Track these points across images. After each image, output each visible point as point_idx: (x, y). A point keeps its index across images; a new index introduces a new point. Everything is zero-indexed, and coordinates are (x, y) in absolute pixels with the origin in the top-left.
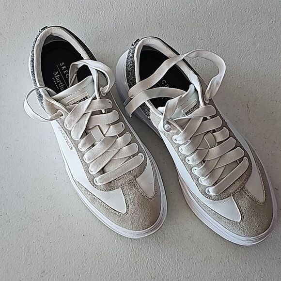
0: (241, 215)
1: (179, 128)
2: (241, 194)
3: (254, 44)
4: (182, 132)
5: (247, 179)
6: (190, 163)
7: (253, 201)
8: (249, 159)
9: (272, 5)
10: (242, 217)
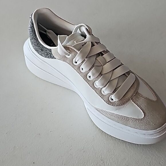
0: (143, 112)
1: (76, 50)
2: (137, 97)
4: (79, 52)
10: (144, 113)
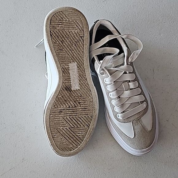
0: (134, 135)
1: (108, 74)
2: (137, 123)
3: (160, 34)
4: (110, 77)
5: (143, 115)
6: (111, 97)
7: (144, 128)
8: (147, 104)
9: (173, 12)
